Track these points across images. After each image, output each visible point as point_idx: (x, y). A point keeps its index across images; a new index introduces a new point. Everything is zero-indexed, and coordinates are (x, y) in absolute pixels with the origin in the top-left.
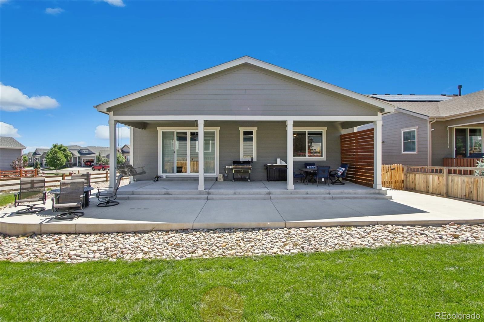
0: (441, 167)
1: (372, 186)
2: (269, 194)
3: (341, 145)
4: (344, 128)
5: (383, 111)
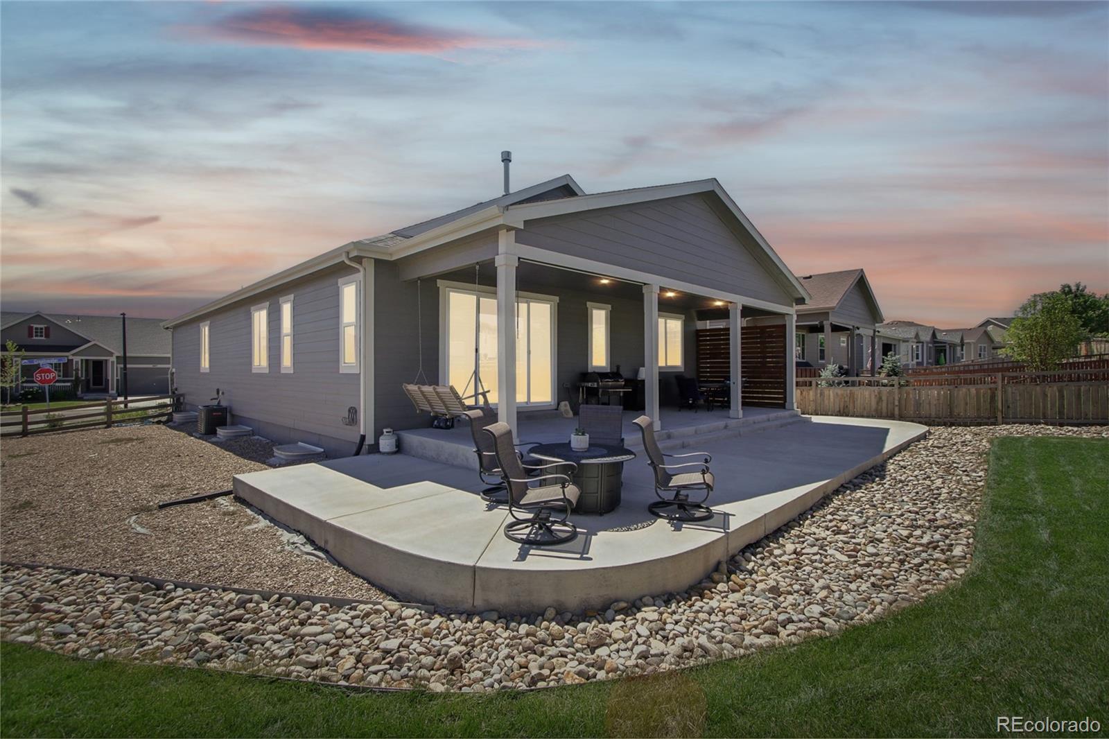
0: (810, 379)
1: (783, 406)
2: (726, 427)
3: (698, 346)
4: (700, 319)
5: (801, 301)
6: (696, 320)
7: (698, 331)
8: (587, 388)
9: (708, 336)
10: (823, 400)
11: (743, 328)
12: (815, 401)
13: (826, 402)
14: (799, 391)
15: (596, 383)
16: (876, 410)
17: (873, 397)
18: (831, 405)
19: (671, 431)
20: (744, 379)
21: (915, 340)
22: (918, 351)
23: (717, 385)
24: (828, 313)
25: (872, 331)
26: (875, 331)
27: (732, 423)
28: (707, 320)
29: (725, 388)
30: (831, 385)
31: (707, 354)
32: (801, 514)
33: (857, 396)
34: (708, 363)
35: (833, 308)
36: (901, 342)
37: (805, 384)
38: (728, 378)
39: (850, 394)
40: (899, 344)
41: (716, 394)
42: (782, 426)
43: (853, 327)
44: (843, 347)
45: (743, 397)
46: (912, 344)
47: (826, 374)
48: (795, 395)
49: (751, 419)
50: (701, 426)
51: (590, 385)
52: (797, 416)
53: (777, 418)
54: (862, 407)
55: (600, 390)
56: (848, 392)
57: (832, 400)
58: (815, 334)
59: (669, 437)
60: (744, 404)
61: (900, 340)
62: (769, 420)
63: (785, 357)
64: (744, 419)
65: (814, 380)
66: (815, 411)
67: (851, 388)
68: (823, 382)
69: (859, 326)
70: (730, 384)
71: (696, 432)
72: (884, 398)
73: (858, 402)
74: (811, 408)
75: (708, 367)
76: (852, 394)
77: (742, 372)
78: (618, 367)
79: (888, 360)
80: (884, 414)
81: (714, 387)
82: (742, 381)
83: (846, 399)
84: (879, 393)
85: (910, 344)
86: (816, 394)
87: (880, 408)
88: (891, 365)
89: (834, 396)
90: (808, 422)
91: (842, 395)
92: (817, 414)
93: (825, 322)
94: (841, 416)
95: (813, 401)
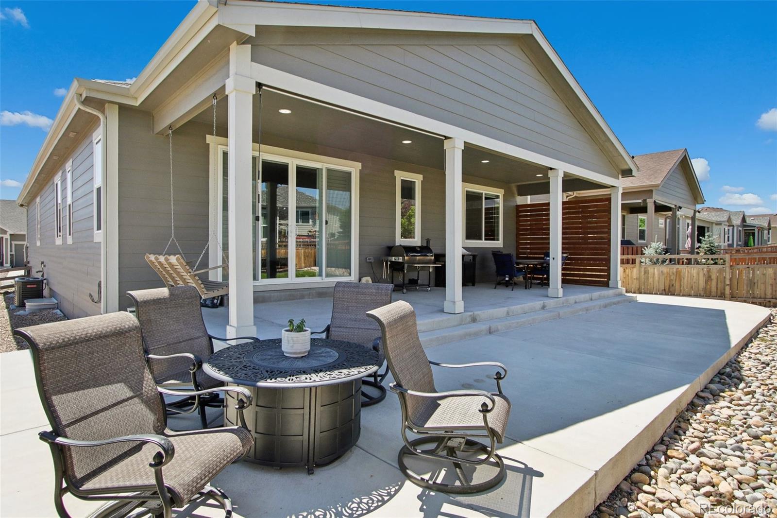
0: (633, 257)
1: (606, 285)
2: (543, 307)
3: (518, 222)
4: (520, 194)
5: (627, 173)
6: (517, 195)
7: (518, 206)
8: (392, 262)
9: (528, 211)
10: (648, 278)
11: (564, 203)
12: (638, 279)
13: (651, 280)
14: (622, 269)
15: (401, 258)
16: (705, 289)
17: (701, 275)
18: (656, 283)
19: (476, 313)
20: (565, 255)
21: (727, 224)
22: (729, 234)
23: (536, 262)
24: (651, 191)
25: (693, 212)
26: (695, 212)
27: (550, 303)
28: (527, 195)
29: (545, 265)
30: (655, 263)
31: (527, 230)
32: (648, 453)
33: (684, 273)
34: (528, 239)
35: (657, 186)
36: (714, 225)
37: (628, 262)
38: (548, 255)
39: (677, 272)
40: (712, 227)
41: (535, 270)
42: (605, 306)
43: (675, 206)
44: (661, 228)
45: (563, 275)
46: (725, 227)
47: (649, 251)
48: (618, 271)
49: (572, 298)
50: (513, 307)
51: (393, 259)
52: (621, 295)
53: (600, 298)
54: (689, 287)
55: (406, 266)
56: (675, 270)
57: (657, 278)
58: (636, 214)
59: (474, 320)
60: (564, 281)
61: (712, 223)
62: (591, 299)
63: (609, 233)
64: (565, 298)
65: (638, 258)
66: (639, 289)
67: (678, 266)
68: (647, 260)
69: (681, 206)
70: (549, 260)
71: (508, 313)
72: (714, 277)
73: (685, 281)
74: (635, 285)
75: (528, 244)
76: (678, 273)
77: (563, 249)
78: (428, 241)
79: (704, 241)
80: (713, 294)
81: (532, 263)
82: (562, 257)
83: (672, 278)
84: (709, 271)
85: (722, 227)
86: (640, 272)
87: (708, 287)
88: (708, 246)
89: (659, 274)
90: (633, 301)
91: (668, 273)
92: (641, 293)
93: (648, 200)
94: (666, 294)
95: (637, 278)
